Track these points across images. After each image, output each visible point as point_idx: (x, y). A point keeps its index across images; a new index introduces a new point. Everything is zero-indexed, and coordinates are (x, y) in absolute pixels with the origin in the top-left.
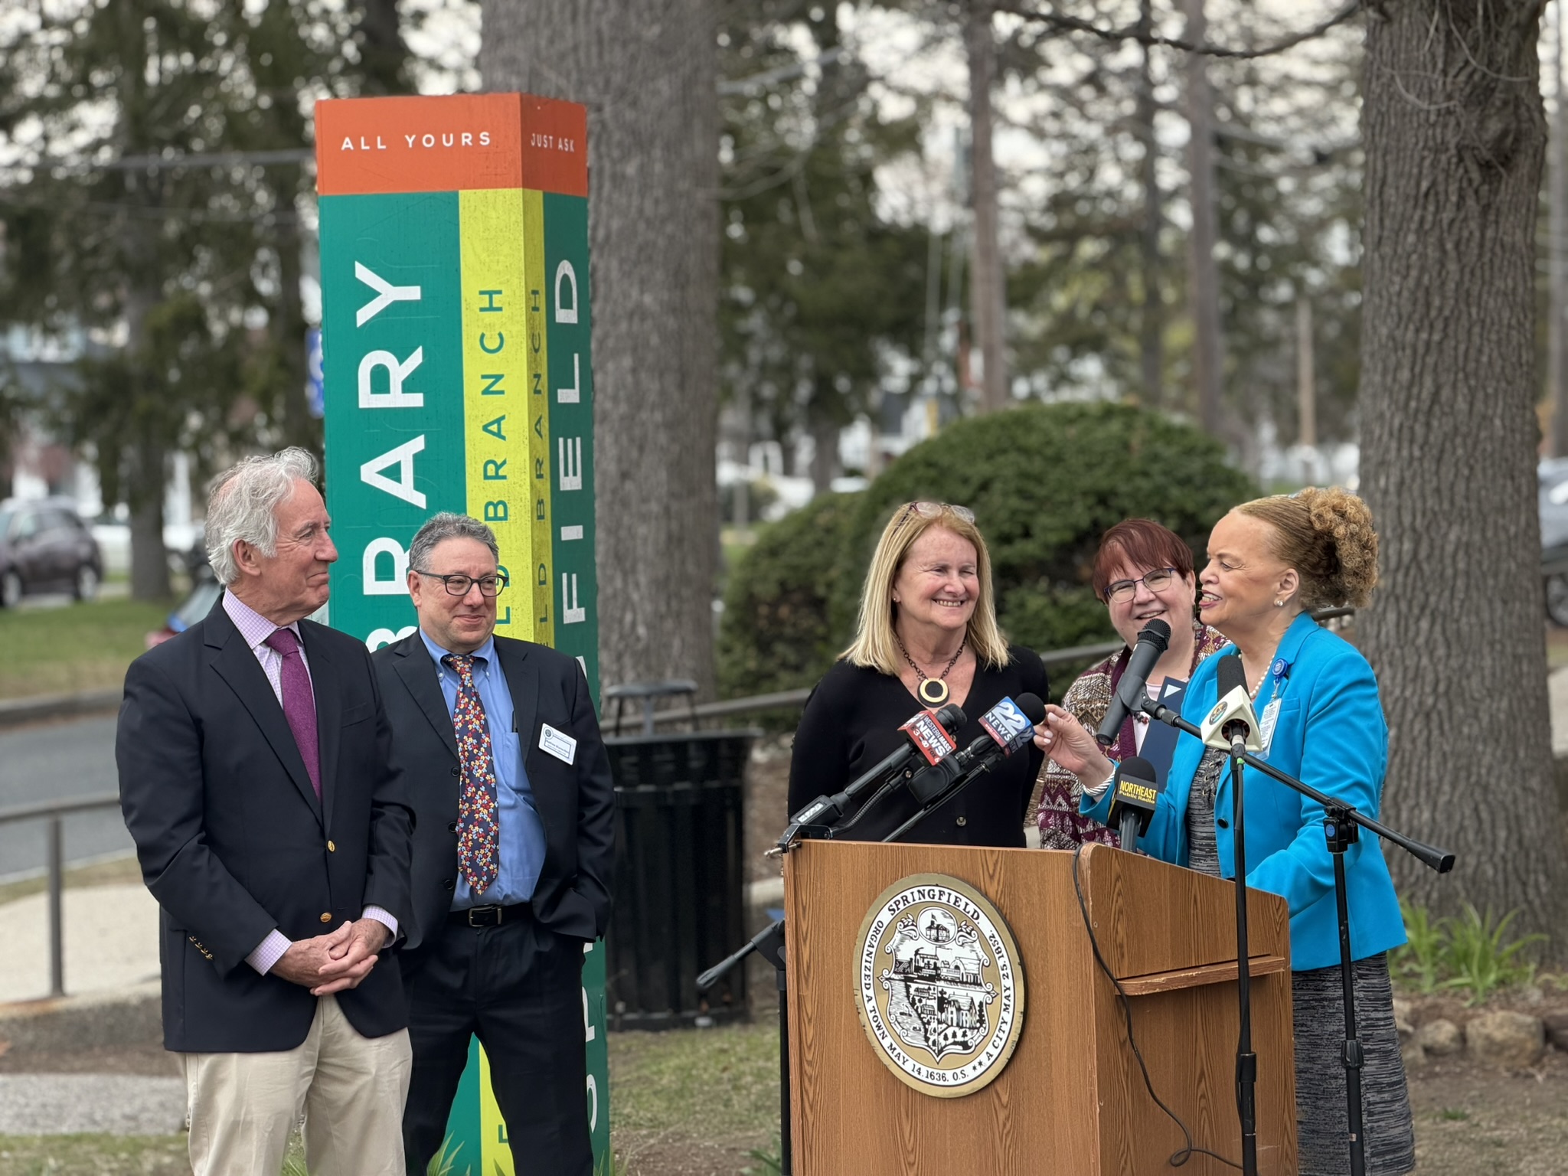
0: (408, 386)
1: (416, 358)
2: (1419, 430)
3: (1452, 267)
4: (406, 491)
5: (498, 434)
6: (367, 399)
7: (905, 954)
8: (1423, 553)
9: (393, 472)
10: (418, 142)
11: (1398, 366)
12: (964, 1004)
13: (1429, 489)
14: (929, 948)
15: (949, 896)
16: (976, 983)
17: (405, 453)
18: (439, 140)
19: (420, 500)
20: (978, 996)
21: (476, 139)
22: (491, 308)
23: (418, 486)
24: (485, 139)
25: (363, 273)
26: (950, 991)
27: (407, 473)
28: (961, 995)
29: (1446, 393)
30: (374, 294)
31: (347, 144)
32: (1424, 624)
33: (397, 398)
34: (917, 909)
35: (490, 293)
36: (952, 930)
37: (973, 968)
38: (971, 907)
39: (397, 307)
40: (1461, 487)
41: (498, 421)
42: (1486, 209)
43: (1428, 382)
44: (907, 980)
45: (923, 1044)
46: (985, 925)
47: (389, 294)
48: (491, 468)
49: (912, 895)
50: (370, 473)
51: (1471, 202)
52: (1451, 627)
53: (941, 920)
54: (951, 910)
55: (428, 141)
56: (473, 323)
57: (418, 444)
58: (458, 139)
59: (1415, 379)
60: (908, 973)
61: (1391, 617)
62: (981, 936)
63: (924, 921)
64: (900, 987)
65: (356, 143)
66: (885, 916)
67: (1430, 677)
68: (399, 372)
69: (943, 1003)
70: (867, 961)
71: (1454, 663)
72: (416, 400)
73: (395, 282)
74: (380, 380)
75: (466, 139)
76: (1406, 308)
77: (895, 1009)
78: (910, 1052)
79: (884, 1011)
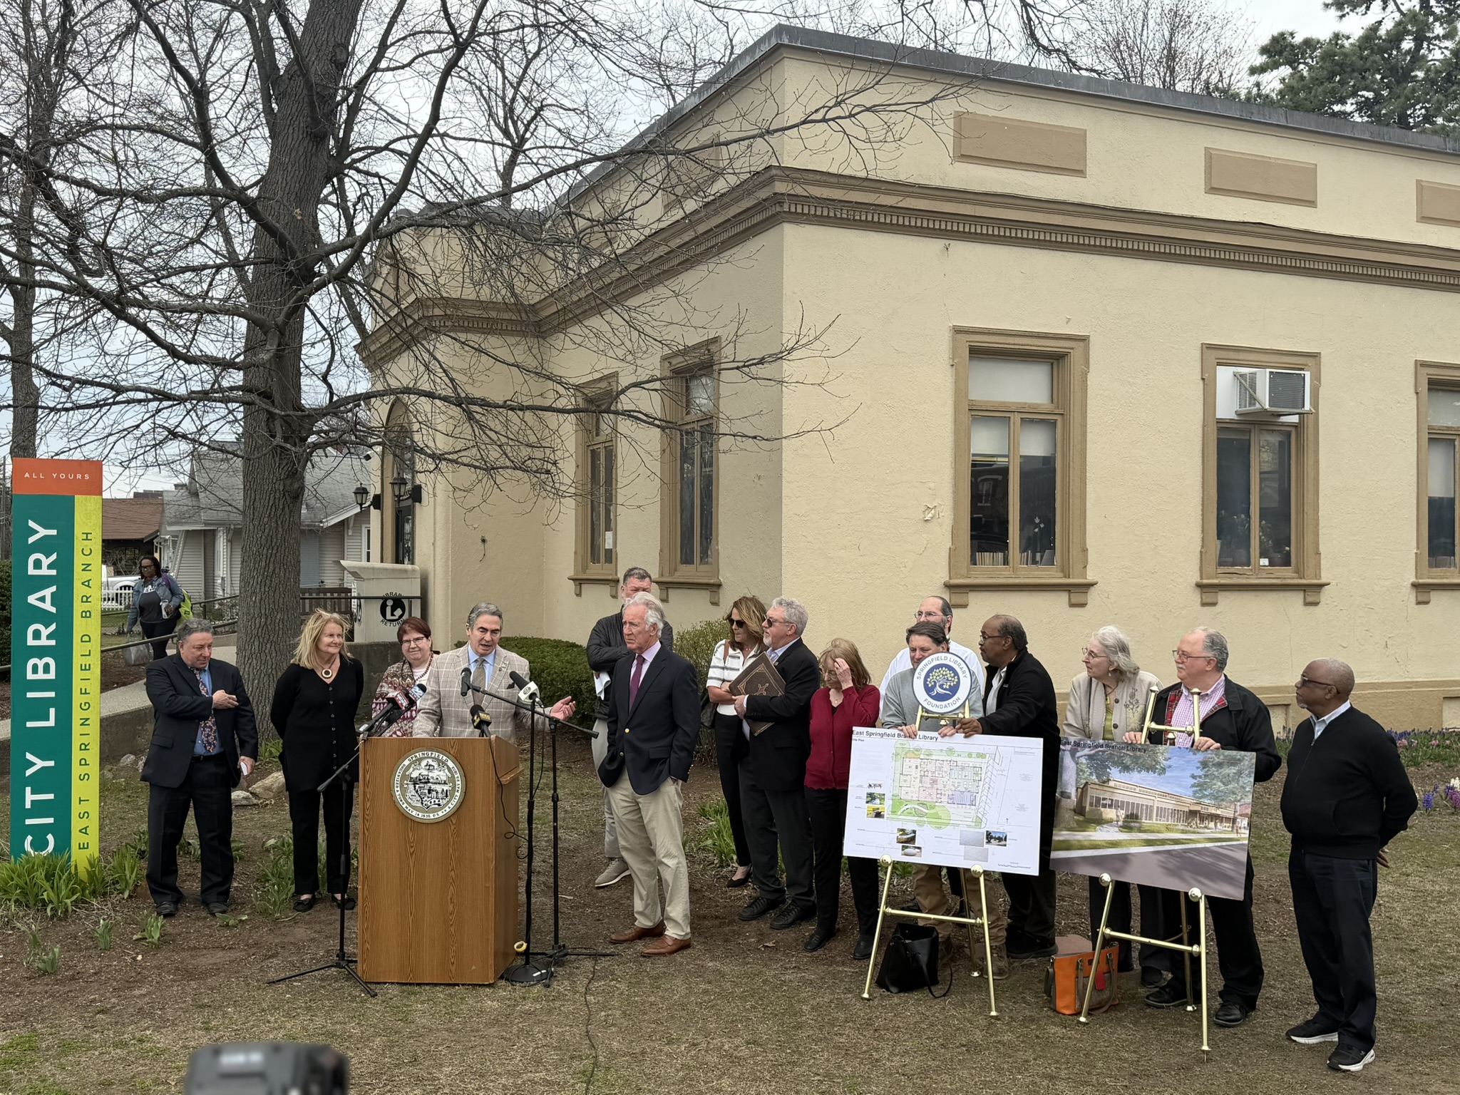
1: (54, 557)
2: (268, 582)
3: (280, 529)
4: (48, 606)
5: (88, 586)
6: (31, 571)
7: (415, 774)
8: (269, 622)
9: (42, 599)
10: (58, 476)
11: (261, 560)
12: (440, 790)
13: (271, 601)
14: (425, 773)
15: (435, 754)
16: (445, 783)
17: (48, 592)
18: (67, 476)
19: (53, 610)
20: (446, 788)
21: (83, 477)
22: (87, 539)
23: (52, 604)
24: (87, 477)
25: (31, 524)
26: (433, 787)
27: (48, 599)
28: (439, 788)
29: (277, 570)
30: (35, 532)
31: (27, 475)
32: (268, 646)
33: (44, 571)
34: (420, 760)
35: (87, 534)
36: (436, 766)
37: (444, 778)
38: (445, 758)
39: (46, 537)
40: (281, 601)
41: (88, 581)
42: (291, 512)
43: (271, 565)
44: (415, 784)
45: (420, 805)
46: (450, 764)
47: (42, 532)
48: (85, 599)
49: (419, 755)
50: (32, 599)
51: (286, 509)
52: (277, 647)
53: (431, 762)
54: (437, 760)
55: (63, 476)
56: (79, 544)
57: (54, 589)
58: (75, 476)
59: (267, 565)
60: (415, 782)
61: (256, 643)
62: (448, 767)
63: (424, 763)
64: (411, 787)
65: (31, 476)
66: (407, 762)
67: (270, 663)
68: (46, 562)
69: (430, 791)
70: (397, 778)
71: (278, 658)
72: (54, 572)
73: (45, 528)
74: (38, 564)
75: (79, 476)
76: (263, 542)
77: (409, 794)
78: (414, 807)
79: (404, 796)
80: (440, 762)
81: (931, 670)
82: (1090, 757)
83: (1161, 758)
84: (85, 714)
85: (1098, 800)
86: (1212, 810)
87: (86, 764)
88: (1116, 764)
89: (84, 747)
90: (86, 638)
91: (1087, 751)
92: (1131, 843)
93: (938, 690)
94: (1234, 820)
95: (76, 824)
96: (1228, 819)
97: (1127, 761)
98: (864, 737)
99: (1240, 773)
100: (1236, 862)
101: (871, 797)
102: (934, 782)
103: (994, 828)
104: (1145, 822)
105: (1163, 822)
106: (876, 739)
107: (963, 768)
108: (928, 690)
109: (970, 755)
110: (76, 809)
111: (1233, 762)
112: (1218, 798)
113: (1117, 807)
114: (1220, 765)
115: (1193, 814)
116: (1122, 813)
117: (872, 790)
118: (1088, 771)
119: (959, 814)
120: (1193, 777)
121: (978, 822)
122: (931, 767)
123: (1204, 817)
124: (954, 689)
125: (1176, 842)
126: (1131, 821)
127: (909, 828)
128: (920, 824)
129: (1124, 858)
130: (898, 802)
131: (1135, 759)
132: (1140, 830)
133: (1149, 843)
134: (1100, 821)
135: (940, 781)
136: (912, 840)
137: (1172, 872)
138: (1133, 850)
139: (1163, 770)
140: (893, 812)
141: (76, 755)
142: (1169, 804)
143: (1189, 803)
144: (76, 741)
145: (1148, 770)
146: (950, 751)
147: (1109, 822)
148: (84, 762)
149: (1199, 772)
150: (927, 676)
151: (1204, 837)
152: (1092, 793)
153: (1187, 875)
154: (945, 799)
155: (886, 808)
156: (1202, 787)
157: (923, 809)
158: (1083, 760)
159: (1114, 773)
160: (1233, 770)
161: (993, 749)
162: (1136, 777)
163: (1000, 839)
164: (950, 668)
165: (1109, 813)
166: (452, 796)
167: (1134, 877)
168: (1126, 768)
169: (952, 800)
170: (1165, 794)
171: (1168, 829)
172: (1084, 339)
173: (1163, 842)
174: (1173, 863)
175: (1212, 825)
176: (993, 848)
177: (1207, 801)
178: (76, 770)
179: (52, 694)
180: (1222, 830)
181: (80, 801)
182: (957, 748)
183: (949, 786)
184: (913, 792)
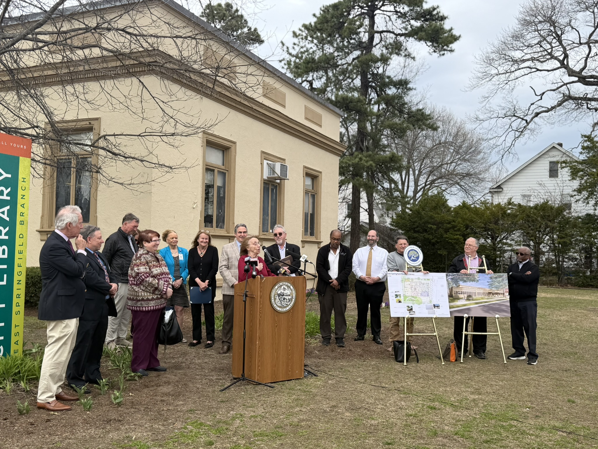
0: (7, 195)
1: (9, 189)
4: (5, 217)
5: (23, 207)
7: (279, 293)
9: (3, 213)
10: (13, 145)
12: (287, 299)
14: (283, 291)
15: (287, 284)
16: (289, 295)
17: (6, 209)
19: (8, 219)
20: (290, 297)
22: (24, 181)
23: (7, 216)
24: (25, 147)
26: (285, 297)
27: (6, 213)
28: (287, 297)
30: (2, 175)
33: (5, 197)
34: (281, 286)
35: (24, 178)
36: (287, 288)
37: (289, 293)
39: (6, 178)
41: (23, 204)
45: (280, 305)
46: (292, 287)
47: (5, 175)
48: (22, 214)
49: (281, 284)
53: (285, 287)
54: (287, 286)
55: (15, 145)
56: (20, 184)
57: (8, 207)
58: (20, 146)
60: (279, 295)
62: (291, 289)
63: (282, 287)
64: (278, 297)
66: (276, 287)
68: (6, 192)
69: (284, 299)
70: (273, 294)
72: (9, 198)
73: (6, 173)
74: (2, 193)
75: (22, 146)
77: (276, 301)
78: (279, 307)
79: (275, 301)
80: (289, 287)
81: (409, 251)
82: (452, 279)
83: (476, 277)
84: (19, 278)
85: (457, 292)
86: (496, 292)
87: (19, 306)
88: (461, 280)
89: (18, 296)
90: (21, 236)
91: (450, 277)
92: (470, 304)
93: (412, 258)
94: (504, 294)
95: (13, 339)
96: (502, 294)
97: (465, 279)
98: (391, 275)
99: (503, 280)
100: (506, 306)
101: (397, 296)
102: (415, 289)
103: (436, 303)
104: (474, 297)
105: (480, 296)
106: (395, 275)
107: (423, 284)
108: (410, 258)
109: (425, 280)
110: (14, 330)
111: (500, 277)
112: (496, 287)
113: (464, 294)
114: (496, 278)
115: (490, 293)
116: (466, 296)
117: (396, 293)
118: (452, 283)
119: (425, 299)
120: (488, 282)
121: (431, 301)
122: (414, 284)
123: (493, 294)
124: (418, 258)
125: (486, 302)
126: (469, 297)
127: (410, 306)
128: (413, 304)
129: (469, 309)
130: (405, 297)
131: (468, 278)
132: (473, 300)
133: (477, 303)
134: (458, 299)
135: (417, 289)
136: (412, 309)
137: (487, 312)
138: (471, 306)
139: (478, 281)
140: (404, 300)
141: (15, 300)
142: (481, 291)
143: (488, 290)
144: (15, 292)
145: (472, 281)
146: (419, 279)
147: (462, 298)
148: (18, 305)
149: (490, 281)
150: (408, 253)
151: (494, 300)
152: (454, 290)
153: (491, 312)
154: (419, 295)
155: (402, 299)
156: (491, 285)
157: (413, 299)
158: (449, 280)
159: (461, 283)
160: (501, 279)
161: (431, 277)
162: (469, 284)
163: (438, 306)
164: (416, 251)
165: (461, 296)
166: (292, 300)
167: (474, 314)
168: (465, 281)
169: (422, 295)
170: (479, 288)
171: (482, 299)
172: (234, 143)
173: (481, 303)
174: (486, 309)
175: (497, 296)
176: (436, 309)
177: (493, 289)
178: (15, 309)
179: (5, 267)
180: (500, 297)
181: (16, 326)
182: (421, 277)
183: (420, 290)
184: (409, 293)
